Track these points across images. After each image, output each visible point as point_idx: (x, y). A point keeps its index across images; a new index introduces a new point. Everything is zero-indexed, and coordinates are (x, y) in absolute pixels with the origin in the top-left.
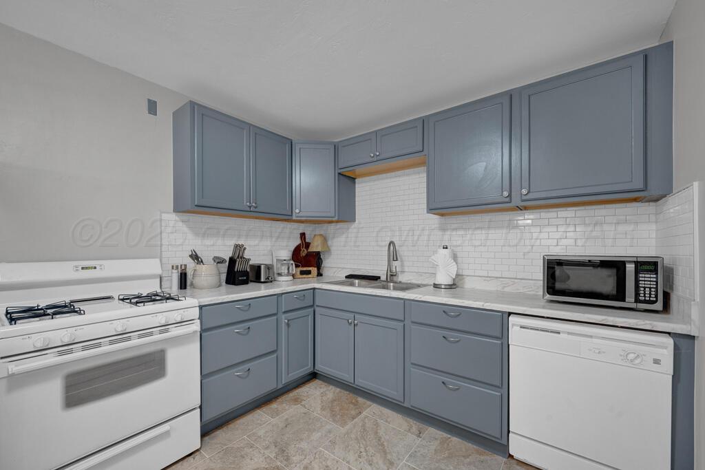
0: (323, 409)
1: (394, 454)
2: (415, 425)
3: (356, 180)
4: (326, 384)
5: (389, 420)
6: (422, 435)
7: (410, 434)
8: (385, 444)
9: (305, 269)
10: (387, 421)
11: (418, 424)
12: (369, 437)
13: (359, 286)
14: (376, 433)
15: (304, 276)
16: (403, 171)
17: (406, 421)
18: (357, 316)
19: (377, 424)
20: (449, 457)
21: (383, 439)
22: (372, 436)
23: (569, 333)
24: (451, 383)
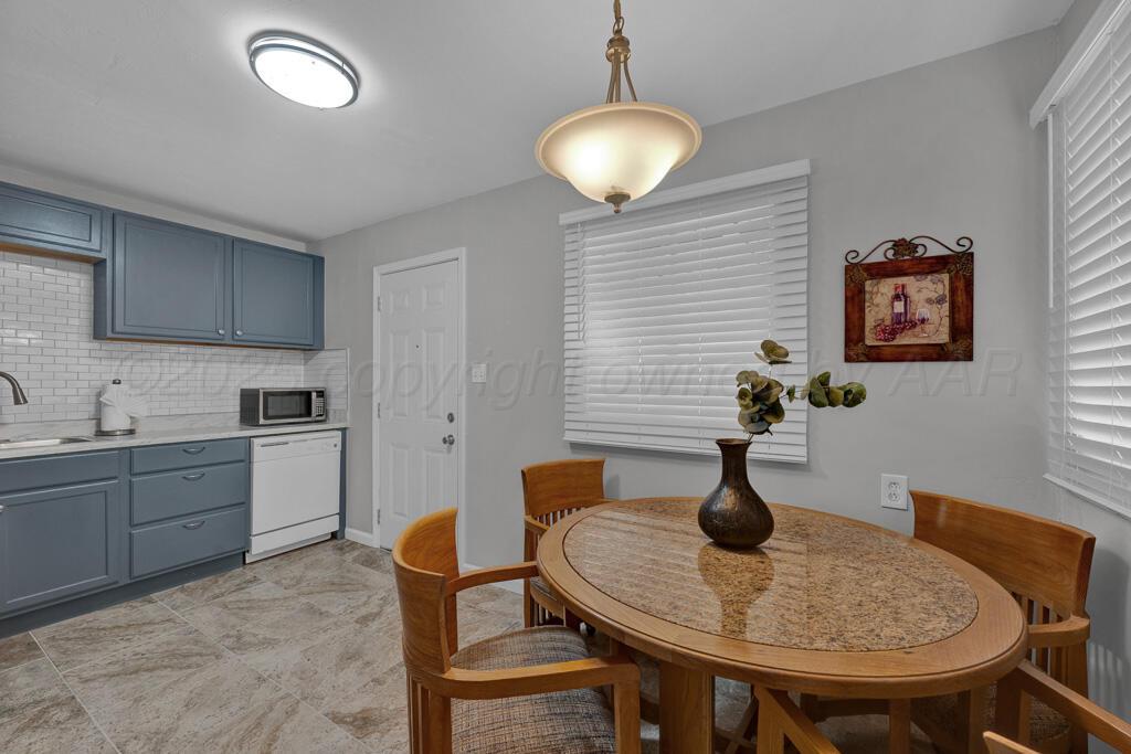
6: (156, 600)
7: (141, 608)
23: (295, 442)
24: (192, 522)
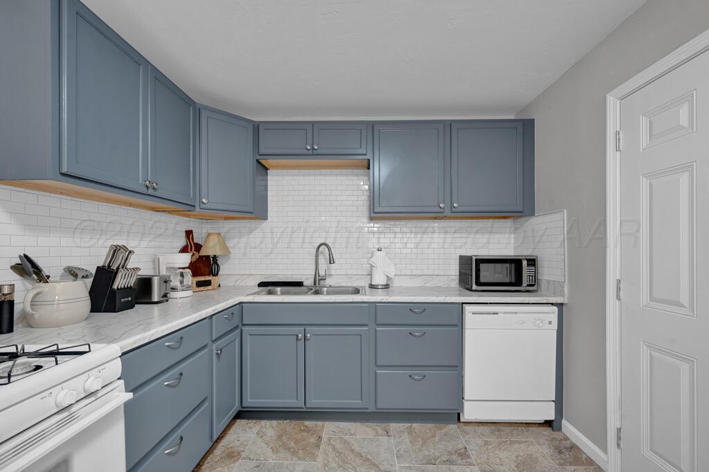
0: (275, 451)
1: (385, 463)
2: (379, 427)
3: (269, 171)
4: (254, 421)
5: (352, 432)
6: (391, 433)
7: (380, 437)
8: (369, 457)
9: (202, 279)
10: (352, 435)
11: (379, 424)
12: (349, 458)
13: (283, 293)
14: (353, 451)
15: (202, 288)
16: (340, 170)
17: (367, 426)
18: (308, 329)
19: (345, 442)
20: (423, 443)
21: (363, 454)
22: (352, 456)
23: (505, 313)
24: (416, 374)
